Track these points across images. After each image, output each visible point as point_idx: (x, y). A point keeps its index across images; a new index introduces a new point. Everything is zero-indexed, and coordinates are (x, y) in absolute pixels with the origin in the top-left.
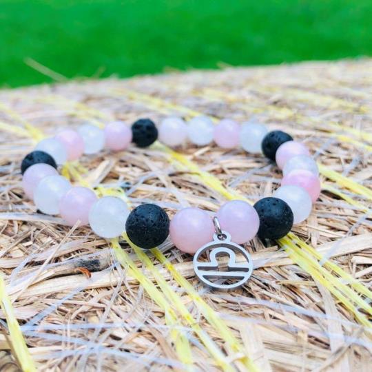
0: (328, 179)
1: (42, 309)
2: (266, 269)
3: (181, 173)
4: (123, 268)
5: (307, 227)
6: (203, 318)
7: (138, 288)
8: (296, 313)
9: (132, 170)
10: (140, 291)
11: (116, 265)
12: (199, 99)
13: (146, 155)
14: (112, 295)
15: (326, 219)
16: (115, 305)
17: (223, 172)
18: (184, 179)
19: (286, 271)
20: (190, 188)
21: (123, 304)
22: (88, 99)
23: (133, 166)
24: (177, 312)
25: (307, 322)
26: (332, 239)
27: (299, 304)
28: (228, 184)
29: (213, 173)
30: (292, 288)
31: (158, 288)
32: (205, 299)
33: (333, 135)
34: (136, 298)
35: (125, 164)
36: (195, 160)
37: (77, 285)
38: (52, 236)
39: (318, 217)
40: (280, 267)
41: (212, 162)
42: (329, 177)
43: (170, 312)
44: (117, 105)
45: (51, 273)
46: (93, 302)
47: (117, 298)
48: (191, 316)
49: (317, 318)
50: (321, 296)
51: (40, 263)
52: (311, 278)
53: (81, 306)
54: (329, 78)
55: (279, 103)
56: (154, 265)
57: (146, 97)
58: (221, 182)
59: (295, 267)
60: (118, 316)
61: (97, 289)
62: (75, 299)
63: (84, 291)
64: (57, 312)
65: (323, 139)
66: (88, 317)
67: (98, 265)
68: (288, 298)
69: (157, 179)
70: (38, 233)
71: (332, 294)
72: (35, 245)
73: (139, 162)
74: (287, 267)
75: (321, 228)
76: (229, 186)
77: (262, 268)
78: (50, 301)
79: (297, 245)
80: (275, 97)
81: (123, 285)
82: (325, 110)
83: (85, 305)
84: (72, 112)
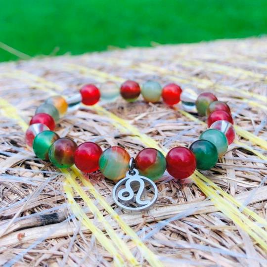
0: (242, 138)
1: (10, 258)
2: (195, 216)
3: (124, 136)
4: (77, 219)
5: (227, 179)
6: (145, 261)
7: (90, 237)
8: (222, 253)
9: (84, 134)
10: (92, 240)
11: (72, 217)
12: (137, 72)
13: (95, 121)
14: (69, 243)
15: (243, 171)
16: (72, 252)
17: (158, 134)
18: (126, 141)
19: (212, 217)
20: (132, 148)
21: (78, 251)
22: (46, 74)
23: (85, 130)
24: (124, 257)
25: (231, 262)
26: (249, 189)
27: (224, 245)
28: (163, 143)
29: (150, 135)
30: (218, 233)
31: (108, 236)
32: (147, 244)
33: (245, 101)
34: (89, 245)
35: (78, 129)
36: (135, 124)
37: (40, 236)
38: (18, 194)
39: (236, 171)
40: (207, 214)
41: (149, 126)
42: (243, 136)
43: (118, 257)
44: (71, 79)
45: (18, 226)
46: (53, 250)
47: (73, 246)
48: (135, 260)
49: (240, 257)
50: (242, 238)
51: (9, 217)
52: (232, 222)
53: (43, 254)
54: (239, 53)
55: (200, 76)
56: (104, 216)
57: (94, 71)
58: (158, 143)
59: (219, 213)
60: (75, 262)
61: (56, 239)
62: (38, 248)
63: (46, 241)
64: (23, 260)
65: (237, 105)
66: (49, 263)
67: (57, 218)
68: (215, 240)
69: (105, 141)
70: (6, 191)
71: (250, 236)
72: (4, 201)
73: (89, 127)
74: (213, 214)
75: (239, 180)
76: (164, 145)
77: (193, 216)
78: (17, 251)
79: (220, 195)
80: (196, 71)
81: (78, 234)
82: (237, 80)
83: (46, 254)
84: (33, 85)
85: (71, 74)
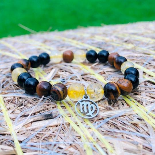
0: (150, 76)
1: (29, 136)
2: (124, 116)
3: (86, 74)
4: (62, 117)
5: (141, 97)
6: (97, 138)
7: (69, 126)
8: (137, 136)
9: (65, 73)
10: (70, 127)
11: (60, 116)
12: (93, 40)
13: (71, 66)
14: (58, 129)
15: (149, 93)
16: (60, 133)
17: (104, 73)
18: (88, 77)
19: (132, 117)
20: (90, 81)
21: (63, 133)
22: (45, 41)
23: (66, 71)
24: (86, 136)
25: (142, 140)
26: (152, 103)
27: (138, 132)
28: (107, 78)
29: (100, 74)
30: (135, 125)
31: (78, 126)
32: (98, 130)
33: (152, 56)
34: (68, 130)
35: (62, 70)
36: (92, 68)
37: (43, 125)
38: (32, 104)
39: (146, 93)
40: (130, 115)
41: (99, 69)
42: (150, 75)
43: (83, 136)
44: (58, 44)
45: (32, 120)
46: (50, 133)
47: (60, 130)
48: (92, 138)
49: (147, 138)
50: (148, 128)
51: (27, 116)
52: (143, 120)
53: (45, 134)
54: (149, 29)
55: (128, 42)
56: (76, 115)
57: (70, 40)
58: (104, 78)
59: (136, 115)
60: (61, 138)
61: (52, 126)
62: (43, 131)
63: (46, 128)
64: (35, 137)
65: (147, 58)
66: (48, 139)
67: (52, 116)
68: (134, 129)
69: (76, 77)
70: (26, 102)
71: (152, 127)
72: (25, 107)
73: (68, 69)
74: (133, 115)
75: (147, 97)
76: (107, 79)
77: (122, 116)
78: (32, 132)
79: (137, 105)
80: (126, 39)
81: (63, 124)
82: (148, 44)
83: (47, 134)
84: (39, 47)
85: (58, 42)
